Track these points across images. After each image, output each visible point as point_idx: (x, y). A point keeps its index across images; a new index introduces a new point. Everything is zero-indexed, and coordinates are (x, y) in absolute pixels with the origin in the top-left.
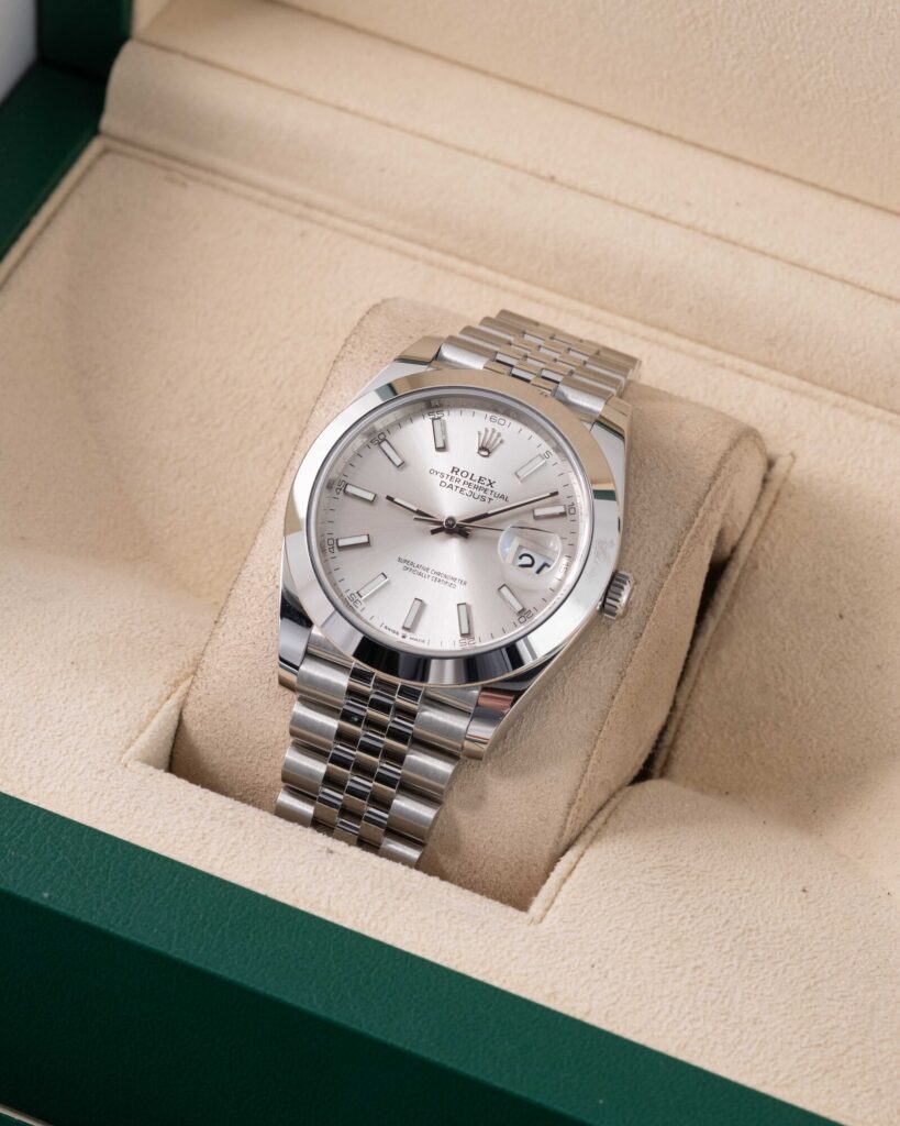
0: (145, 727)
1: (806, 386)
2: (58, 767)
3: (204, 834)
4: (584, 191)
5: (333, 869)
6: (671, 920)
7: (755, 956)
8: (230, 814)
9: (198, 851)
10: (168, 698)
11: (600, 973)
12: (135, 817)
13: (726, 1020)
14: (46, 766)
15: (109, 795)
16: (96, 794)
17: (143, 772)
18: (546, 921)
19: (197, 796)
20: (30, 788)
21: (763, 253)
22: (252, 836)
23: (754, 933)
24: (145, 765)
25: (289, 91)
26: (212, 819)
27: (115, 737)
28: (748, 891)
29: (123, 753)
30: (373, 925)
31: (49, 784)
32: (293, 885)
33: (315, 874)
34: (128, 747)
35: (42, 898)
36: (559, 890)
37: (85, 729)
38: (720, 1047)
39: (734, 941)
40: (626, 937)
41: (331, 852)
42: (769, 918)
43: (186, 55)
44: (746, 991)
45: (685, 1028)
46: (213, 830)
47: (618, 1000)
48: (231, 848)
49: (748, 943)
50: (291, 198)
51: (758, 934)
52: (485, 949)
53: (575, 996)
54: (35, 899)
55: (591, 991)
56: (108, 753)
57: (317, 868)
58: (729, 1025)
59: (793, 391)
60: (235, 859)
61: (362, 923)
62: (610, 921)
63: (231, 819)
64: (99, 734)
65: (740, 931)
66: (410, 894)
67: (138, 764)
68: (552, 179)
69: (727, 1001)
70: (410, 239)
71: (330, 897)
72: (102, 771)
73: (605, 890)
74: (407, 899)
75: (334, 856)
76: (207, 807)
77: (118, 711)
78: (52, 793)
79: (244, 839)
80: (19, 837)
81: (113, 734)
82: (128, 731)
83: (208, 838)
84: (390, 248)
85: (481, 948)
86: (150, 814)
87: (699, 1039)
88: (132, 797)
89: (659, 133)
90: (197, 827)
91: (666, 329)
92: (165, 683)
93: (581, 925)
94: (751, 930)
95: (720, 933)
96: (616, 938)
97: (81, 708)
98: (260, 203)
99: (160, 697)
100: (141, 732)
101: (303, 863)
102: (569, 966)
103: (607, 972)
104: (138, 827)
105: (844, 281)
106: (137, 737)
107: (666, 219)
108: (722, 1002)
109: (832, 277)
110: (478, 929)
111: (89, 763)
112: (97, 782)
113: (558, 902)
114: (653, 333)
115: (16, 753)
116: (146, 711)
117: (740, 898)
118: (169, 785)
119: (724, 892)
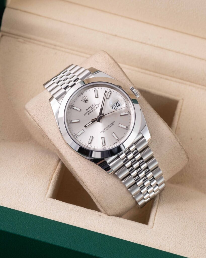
0: (48, 188)
1: (182, 81)
2: (31, 202)
3: (70, 215)
4: (124, 38)
5: (102, 221)
6: (182, 223)
7: (203, 230)
8: (75, 209)
9: (70, 220)
10: (51, 180)
11: (170, 239)
12: (53, 213)
13: (201, 247)
14: (28, 202)
15: (45, 208)
16: (42, 208)
17: (51, 201)
18: (154, 227)
19: (66, 205)
20: (26, 208)
21: (169, 50)
22: (81, 214)
23: (201, 223)
24: (51, 199)
25: (48, 18)
26: (71, 211)
27: (43, 192)
28: (197, 212)
29: (45, 196)
30: (115, 234)
31: (30, 207)
32: (94, 226)
33: (98, 222)
34: (46, 194)
35: (37, 238)
36: (155, 219)
37: (35, 191)
38: (201, 254)
39: (198, 226)
40: (174, 229)
41: (100, 216)
42: (204, 219)
43: (21, 10)
44: (204, 239)
45: (192, 251)
46: (72, 214)
47: (176, 245)
48: (77, 218)
49: (201, 227)
50: (51, 44)
51: (202, 224)
52: (142, 237)
53: (166, 246)
54: (36, 238)
55: (169, 244)
56: (42, 197)
57: (98, 221)
58: (202, 249)
59: (179, 83)
60: (79, 221)
61: (112, 233)
62: (169, 225)
63: (75, 210)
64: (39, 192)
65: (198, 223)
66: (122, 224)
67: (50, 199)
68: (116, 36)
69: (200, 242)
70: (81, 52)
71: (103, 228)
72: (42, 202)
73: (165, 217)
74: (121, 226)
75: (101, 217)
76: (69, 208)
77: (41, 185)
78: (31, 209)
79: (80, 215)
80: (28, 223)
81: (42, 191)
82: (45, 190)
83: (71, 216)
84: (77, 55)
85: (141, 236)
86: (56, 212)
87: (196, 253)
88: (51, 208)
89: (138, 20)
90: (68, 214)
91: (147, 70)
92: (50, 176)
93: (162, 227)
94: (200, 223)
95: (194, 225)
96: (171, 229)
97: (32, 185)
98: (43, 46)
99: (50, 180)
100: (48, 190)
101: (95, 220)
102: (162, 238)
103: (171, 239)
104: (54, 215)
105: (189, 56)
106: (47, 191)
107: (145, 43)
108: (199, 243)
109: (186, 55)
110: (139, 232)
111: (38, 200)
112: (41, 205)
113: (155, 222)
114: (144, 71)
115: (20, 200)
116: (47, 184)
117: (196, 215)
118: (58, 203)
119: (192, 214)
